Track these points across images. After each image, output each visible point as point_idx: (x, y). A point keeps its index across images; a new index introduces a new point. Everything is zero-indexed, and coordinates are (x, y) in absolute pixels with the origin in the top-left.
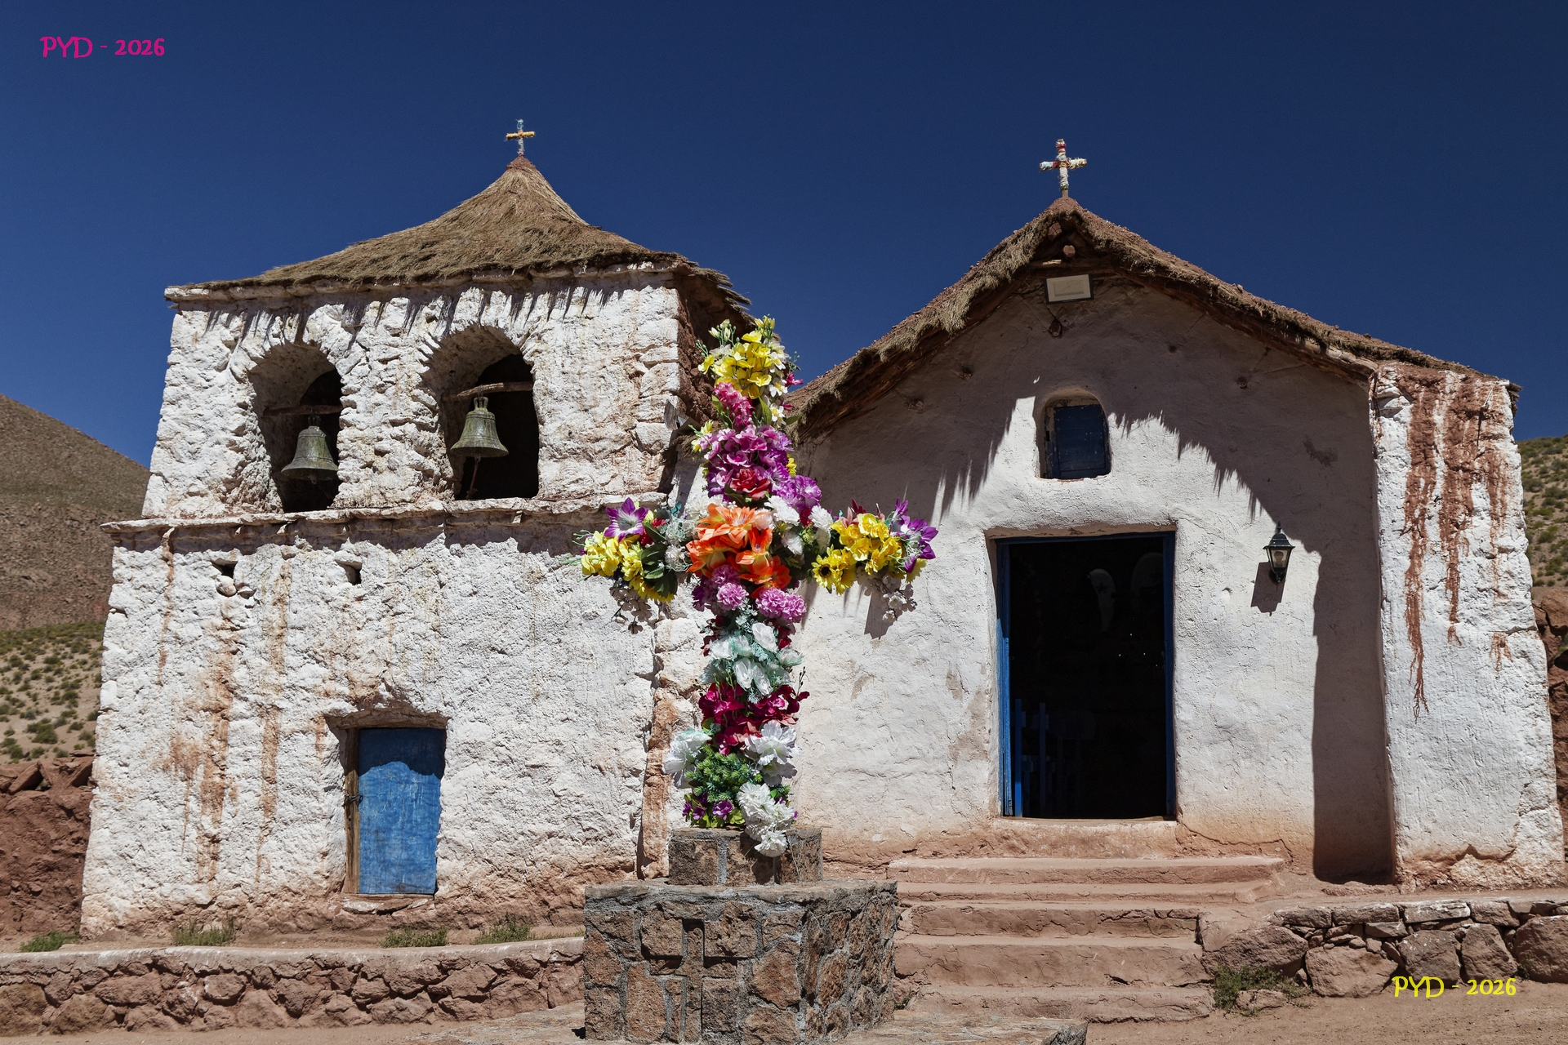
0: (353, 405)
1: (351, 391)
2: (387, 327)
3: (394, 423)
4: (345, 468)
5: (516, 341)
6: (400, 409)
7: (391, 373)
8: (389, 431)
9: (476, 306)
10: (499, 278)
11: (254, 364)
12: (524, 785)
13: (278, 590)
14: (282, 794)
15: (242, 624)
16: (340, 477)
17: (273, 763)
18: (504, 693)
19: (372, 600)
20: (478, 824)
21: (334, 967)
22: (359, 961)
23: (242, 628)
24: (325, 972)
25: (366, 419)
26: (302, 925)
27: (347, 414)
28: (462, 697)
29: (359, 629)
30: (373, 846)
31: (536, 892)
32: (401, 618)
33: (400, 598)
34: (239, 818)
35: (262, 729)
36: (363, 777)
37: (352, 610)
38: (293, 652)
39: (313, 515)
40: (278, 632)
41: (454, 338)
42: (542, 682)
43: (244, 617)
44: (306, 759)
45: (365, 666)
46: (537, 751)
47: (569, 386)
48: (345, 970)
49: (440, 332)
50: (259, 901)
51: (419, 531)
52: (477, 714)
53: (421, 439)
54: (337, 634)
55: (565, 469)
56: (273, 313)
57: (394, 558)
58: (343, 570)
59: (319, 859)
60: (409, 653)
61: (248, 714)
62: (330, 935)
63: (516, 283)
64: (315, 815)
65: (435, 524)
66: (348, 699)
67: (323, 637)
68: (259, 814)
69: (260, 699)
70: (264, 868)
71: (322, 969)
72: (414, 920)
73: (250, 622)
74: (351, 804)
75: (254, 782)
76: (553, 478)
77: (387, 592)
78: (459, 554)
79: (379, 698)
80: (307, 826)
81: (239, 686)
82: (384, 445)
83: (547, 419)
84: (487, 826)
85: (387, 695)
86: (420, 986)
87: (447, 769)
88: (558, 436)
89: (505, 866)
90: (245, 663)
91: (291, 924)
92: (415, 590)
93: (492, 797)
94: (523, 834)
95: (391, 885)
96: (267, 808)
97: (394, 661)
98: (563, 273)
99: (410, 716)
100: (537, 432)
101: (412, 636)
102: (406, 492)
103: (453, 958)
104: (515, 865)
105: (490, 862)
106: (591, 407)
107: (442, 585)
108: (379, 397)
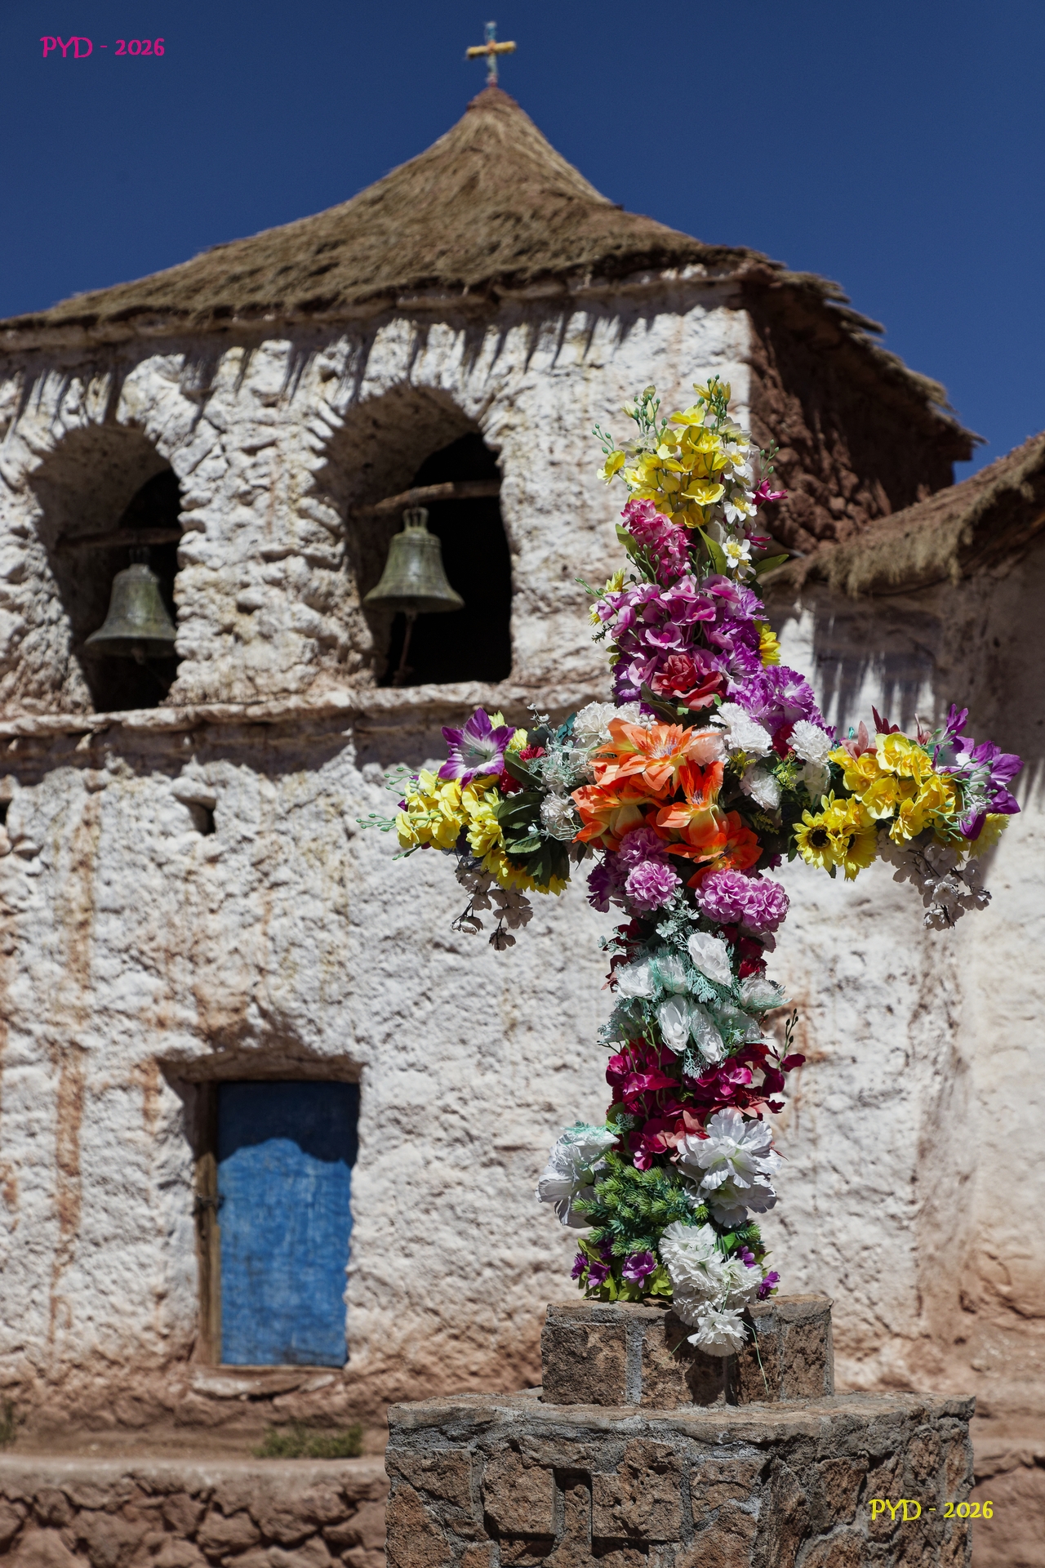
0: (200, 527)
1: (196, 504)
2: (255, 392)
3: (269, 558)
4: (188, 636)
5: (472, 409)
6: (278, 533)
7: (263, 470)
8: (260, 571)
9: (403, 352)
10: (442, 300)
11: (37, 462)
12: (492, 1180)
13: (79, 845)
14: (92, 1193)
15: (22, 905)
16: (181, 651)
17: (74, 1141)
18: (458, 1021)
19: (234, 861)
20: (414, 1247)
21: (167, 1493)
22: (209, 1482)
23: (22, 911)
24: (154, 1501)
25: (222, 552)
26: (125, 1416)
27: (191, 544)
28: (386, 1028)
29: (212, 911)
30: (243, 1283)
31: (515, 1367)
32: (282, 892)
33: (281, 857)
34: (20, 1234)
35: (54, 1084)
36: (226, 1165)
37: (202, 880)
38: (105, 951)
39: (134, 718)
40: (79, 917)
41: (368, 408)
42: (519, 1001)
43: (24, 892)
44: (128, 1135)
45: (223, 975)
46: (513, 1121)
47: (561, 486)
48: (185, 1498)
49: (344, 397)
50: (54, 1375)
51: (311, 743)
52: (411, 1058)
53: (315, 584)
54: (177, 920)
55: (557, 630)
56: (67, 373)
57: (269, 789)
58: (184, 810)
59: (151, 1305)
60: (296, 954)
61: (33, 1056)
62: (171, 1435)
63: (472, 309)
64: (143, 1229)
65: (338, 730)
66: (197, 1032)
67: (153, 926)
68: (52, 1227)
69: (53, 1032)
70: (61, 1318)
71: (149, 1495)
72: (309, 1412)
73: (36, 901)
74: (206, 1210)
75: (44, 1172)
76: (536, 646)
77: (260, 847)
78: (378, 781)
79: (247, 1030)
80: (131, 1248)
81: (17, 1011)
82: (253, 595)
83: (525, 544)
84: (429, 1250)
85: (260, 1023)
86: (309, 1528)
87: (362, 1152)
88: (544, 574)
89: (461, 1320)
90: (26, 970)
91: (107, 1415)
92: (305, 843)
93: (439, 1201)
94: (490, 1265)
95: (271, 1350)
96: (65, 1217)
97: (274, 966)
98: (550, 289)
99: (300, 1060)
100: (508, 568)
101: (301, 924)
102: (290, 675)
103: (366, 1480)
104: (479, 1319)
105: (436, 1313)
106: (600, 522)
107: (350, 835)
108: (243, 513)
